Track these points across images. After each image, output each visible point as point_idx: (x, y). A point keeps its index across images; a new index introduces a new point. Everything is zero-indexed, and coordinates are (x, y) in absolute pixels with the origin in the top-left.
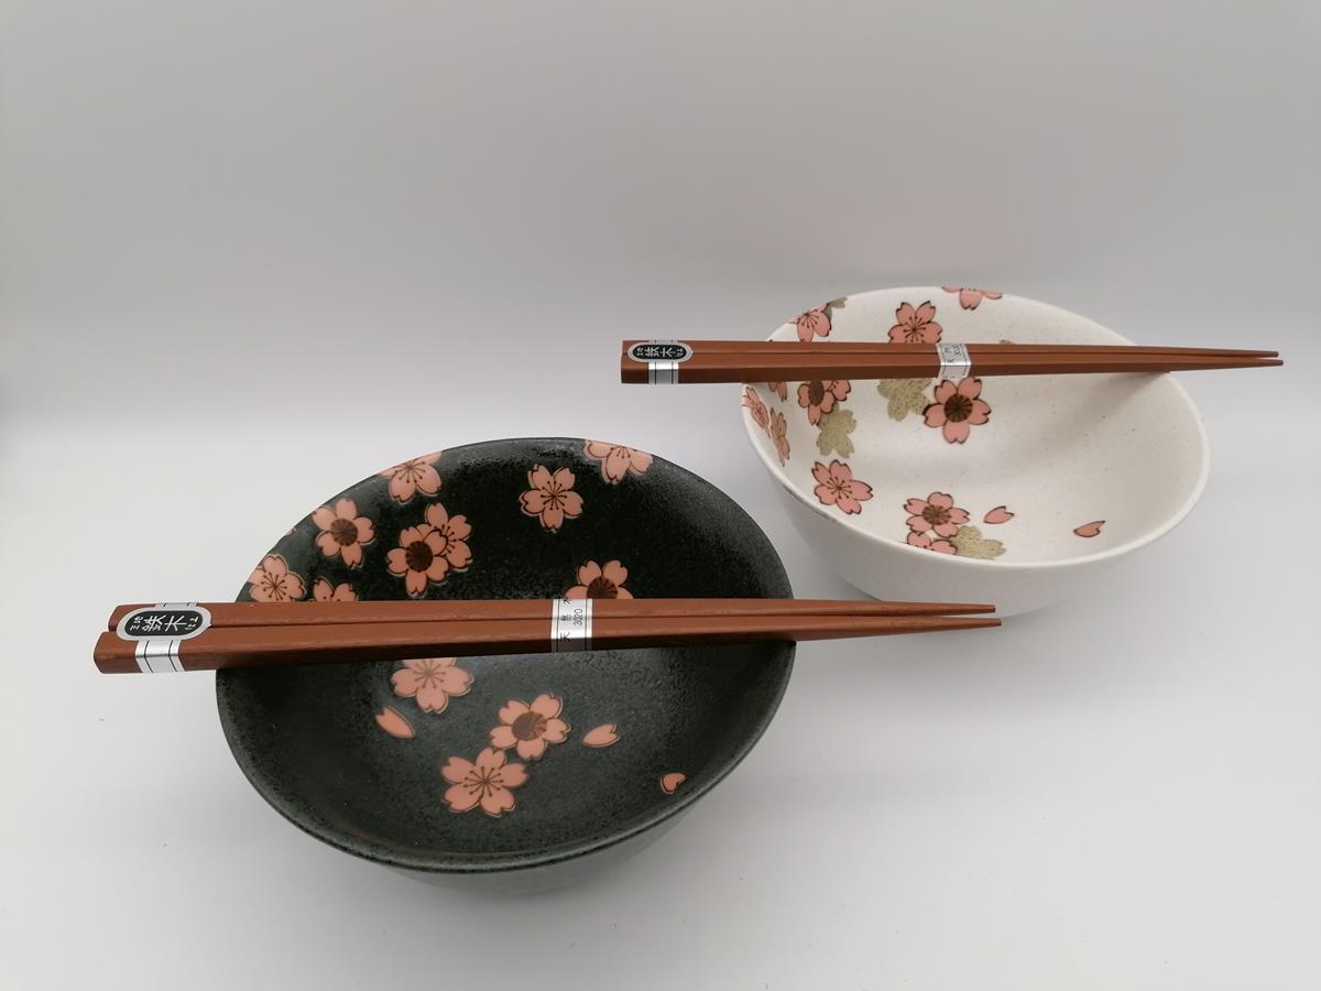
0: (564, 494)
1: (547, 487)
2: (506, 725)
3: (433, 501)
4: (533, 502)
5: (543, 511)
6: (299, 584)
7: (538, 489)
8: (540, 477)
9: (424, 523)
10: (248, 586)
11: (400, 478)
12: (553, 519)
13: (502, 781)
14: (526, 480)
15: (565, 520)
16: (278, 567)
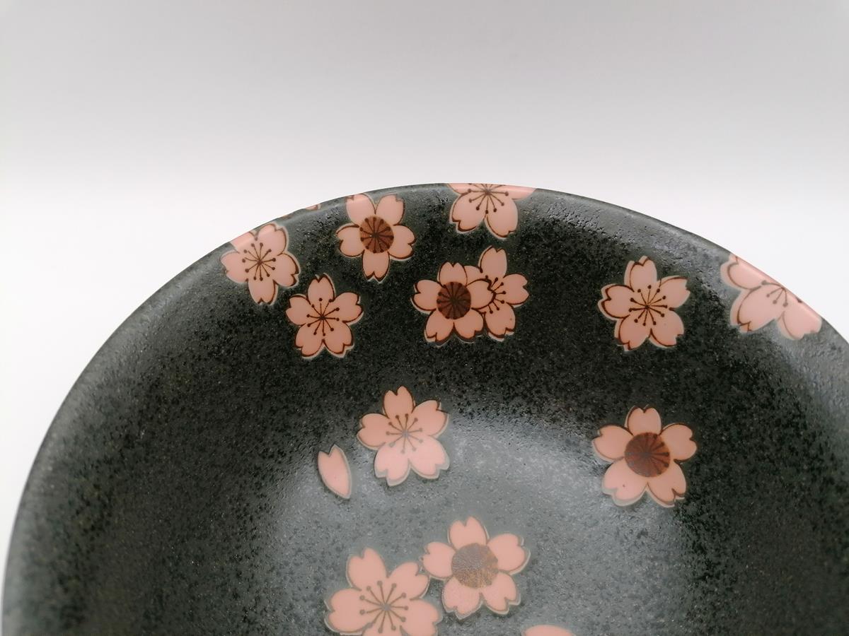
0: (663, 310)
1: (645, 291)
2: (452, 546)
3: (497, 245)
4: (616, 301)
5: (624, 318)
6: (293, 271)
7: (631, 289)
8: (642, 275)
9: (475, 265)
10: (227, 246)
11: (470, 201)
12: (632, 335)
13: (403, 620)
14: (622, 270)
15: (646, 343)
16: (276, 242)
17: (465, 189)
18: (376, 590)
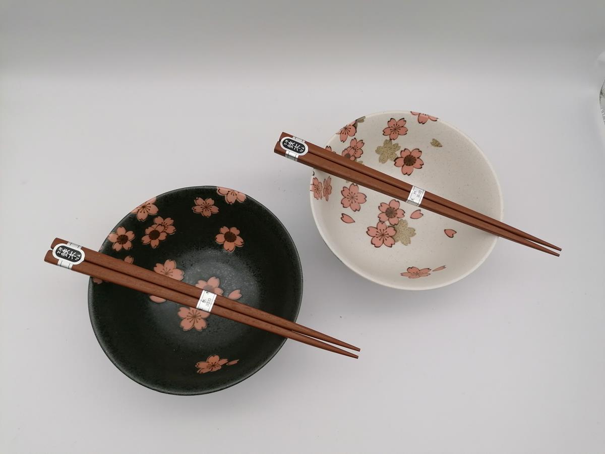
13: (200, 316)
17: (137, 210)
18: (189, 315)
